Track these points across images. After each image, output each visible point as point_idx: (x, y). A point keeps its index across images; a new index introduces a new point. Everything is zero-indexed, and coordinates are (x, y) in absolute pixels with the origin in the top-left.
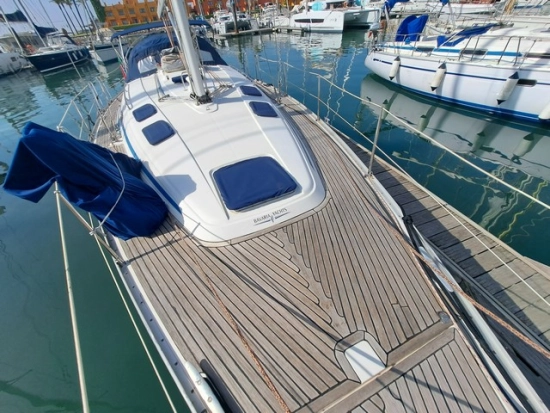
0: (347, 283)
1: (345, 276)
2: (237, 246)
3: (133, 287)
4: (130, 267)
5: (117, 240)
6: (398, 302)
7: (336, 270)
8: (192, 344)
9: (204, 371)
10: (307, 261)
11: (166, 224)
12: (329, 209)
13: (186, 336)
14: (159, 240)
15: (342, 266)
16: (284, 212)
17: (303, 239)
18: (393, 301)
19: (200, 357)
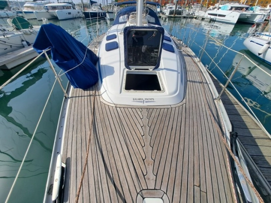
0: (169, 156)
1: (170, 151)
2: (118, 109)
3: (64, 109)
4: (69, 100)
6: (199, 186)
7: (166, 146)
8: (69, 147)
9: (66, 164)
10: (151, 132)
11: (94, 87)
12: (180, 109)
13: (70, 141)
14: (87, 93)
15: (171, 144)
16: (152, 100)
17: (155, 120)
18: (197, 183)
19: (69, 156)
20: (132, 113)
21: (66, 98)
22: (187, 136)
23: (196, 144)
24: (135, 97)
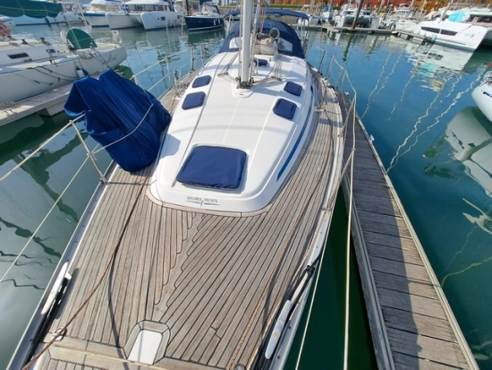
0: (199, 285)
1: (204, 279)
2: (164, 209)
3: (95, 200)
4: (107, 187)
5: (118, 165)
6: (216, 330)
7: (202, 271)
8: (83, 255)
9: (72, 276)
10: (192, 250)
11: (146, 170)
12: (254, 220)
13: (86, 248)
14: (133, 178)
15: (210, 271)
16: (214, 202)
17: (208, 232)
18: (215, 325)
19: (79, 266)
20: (180, 218)
21: (103, 183)
22: (240, 262)
23: (246, 275)
24: (190, 195)
